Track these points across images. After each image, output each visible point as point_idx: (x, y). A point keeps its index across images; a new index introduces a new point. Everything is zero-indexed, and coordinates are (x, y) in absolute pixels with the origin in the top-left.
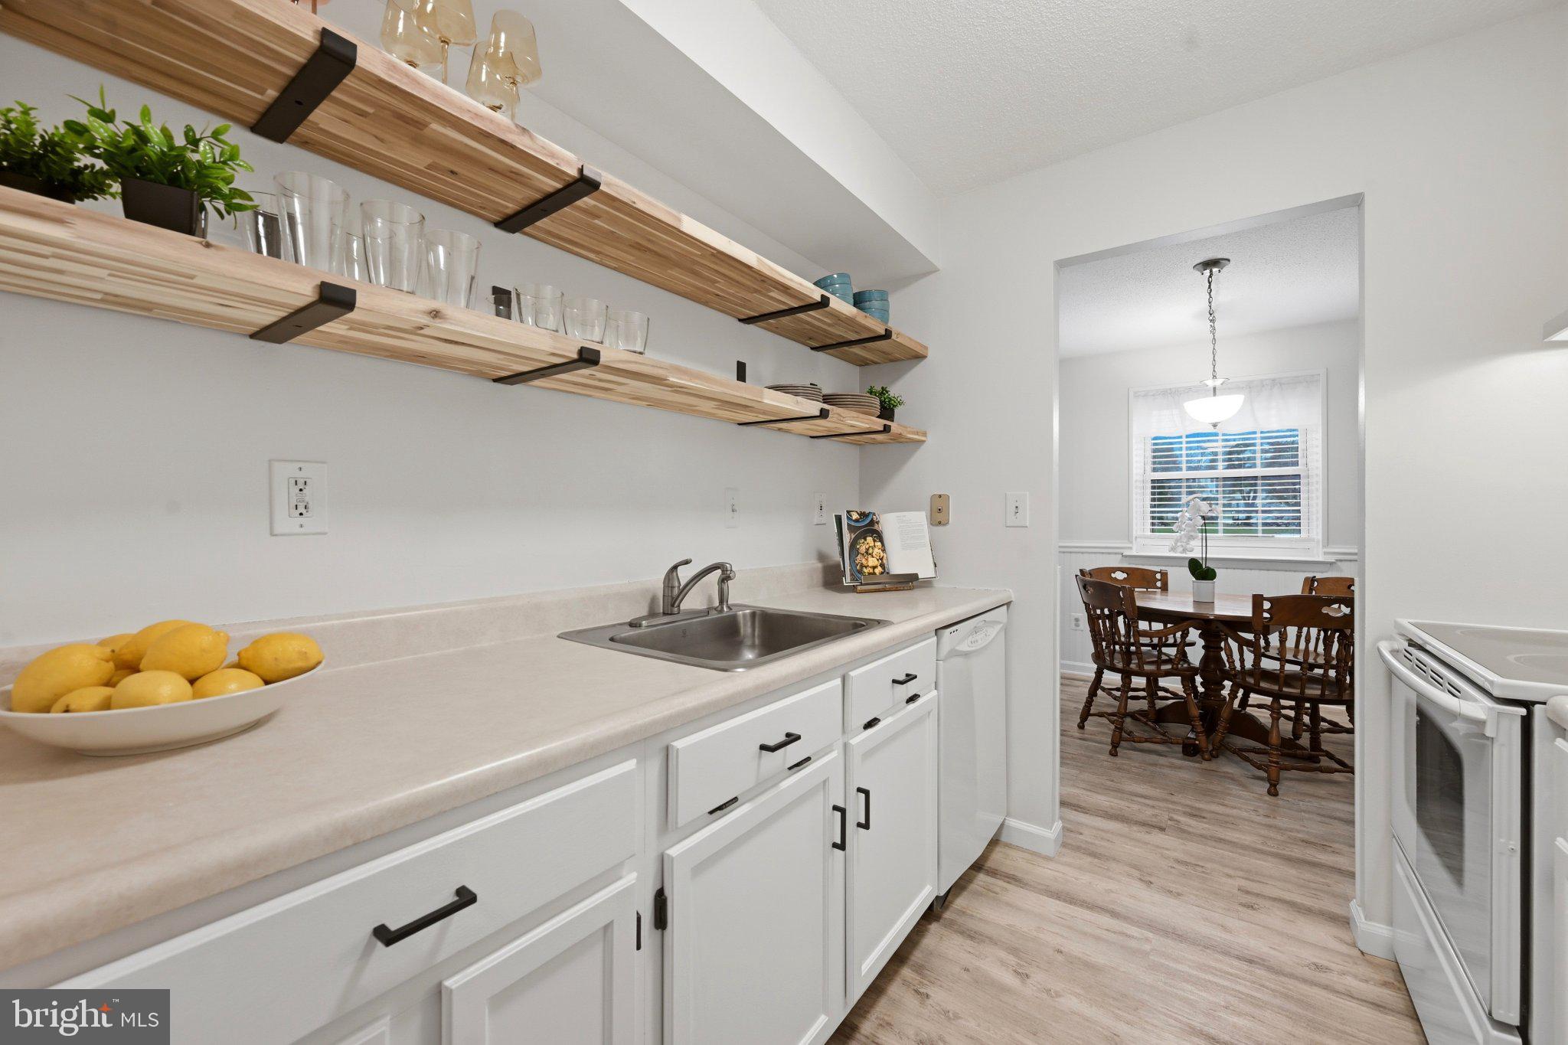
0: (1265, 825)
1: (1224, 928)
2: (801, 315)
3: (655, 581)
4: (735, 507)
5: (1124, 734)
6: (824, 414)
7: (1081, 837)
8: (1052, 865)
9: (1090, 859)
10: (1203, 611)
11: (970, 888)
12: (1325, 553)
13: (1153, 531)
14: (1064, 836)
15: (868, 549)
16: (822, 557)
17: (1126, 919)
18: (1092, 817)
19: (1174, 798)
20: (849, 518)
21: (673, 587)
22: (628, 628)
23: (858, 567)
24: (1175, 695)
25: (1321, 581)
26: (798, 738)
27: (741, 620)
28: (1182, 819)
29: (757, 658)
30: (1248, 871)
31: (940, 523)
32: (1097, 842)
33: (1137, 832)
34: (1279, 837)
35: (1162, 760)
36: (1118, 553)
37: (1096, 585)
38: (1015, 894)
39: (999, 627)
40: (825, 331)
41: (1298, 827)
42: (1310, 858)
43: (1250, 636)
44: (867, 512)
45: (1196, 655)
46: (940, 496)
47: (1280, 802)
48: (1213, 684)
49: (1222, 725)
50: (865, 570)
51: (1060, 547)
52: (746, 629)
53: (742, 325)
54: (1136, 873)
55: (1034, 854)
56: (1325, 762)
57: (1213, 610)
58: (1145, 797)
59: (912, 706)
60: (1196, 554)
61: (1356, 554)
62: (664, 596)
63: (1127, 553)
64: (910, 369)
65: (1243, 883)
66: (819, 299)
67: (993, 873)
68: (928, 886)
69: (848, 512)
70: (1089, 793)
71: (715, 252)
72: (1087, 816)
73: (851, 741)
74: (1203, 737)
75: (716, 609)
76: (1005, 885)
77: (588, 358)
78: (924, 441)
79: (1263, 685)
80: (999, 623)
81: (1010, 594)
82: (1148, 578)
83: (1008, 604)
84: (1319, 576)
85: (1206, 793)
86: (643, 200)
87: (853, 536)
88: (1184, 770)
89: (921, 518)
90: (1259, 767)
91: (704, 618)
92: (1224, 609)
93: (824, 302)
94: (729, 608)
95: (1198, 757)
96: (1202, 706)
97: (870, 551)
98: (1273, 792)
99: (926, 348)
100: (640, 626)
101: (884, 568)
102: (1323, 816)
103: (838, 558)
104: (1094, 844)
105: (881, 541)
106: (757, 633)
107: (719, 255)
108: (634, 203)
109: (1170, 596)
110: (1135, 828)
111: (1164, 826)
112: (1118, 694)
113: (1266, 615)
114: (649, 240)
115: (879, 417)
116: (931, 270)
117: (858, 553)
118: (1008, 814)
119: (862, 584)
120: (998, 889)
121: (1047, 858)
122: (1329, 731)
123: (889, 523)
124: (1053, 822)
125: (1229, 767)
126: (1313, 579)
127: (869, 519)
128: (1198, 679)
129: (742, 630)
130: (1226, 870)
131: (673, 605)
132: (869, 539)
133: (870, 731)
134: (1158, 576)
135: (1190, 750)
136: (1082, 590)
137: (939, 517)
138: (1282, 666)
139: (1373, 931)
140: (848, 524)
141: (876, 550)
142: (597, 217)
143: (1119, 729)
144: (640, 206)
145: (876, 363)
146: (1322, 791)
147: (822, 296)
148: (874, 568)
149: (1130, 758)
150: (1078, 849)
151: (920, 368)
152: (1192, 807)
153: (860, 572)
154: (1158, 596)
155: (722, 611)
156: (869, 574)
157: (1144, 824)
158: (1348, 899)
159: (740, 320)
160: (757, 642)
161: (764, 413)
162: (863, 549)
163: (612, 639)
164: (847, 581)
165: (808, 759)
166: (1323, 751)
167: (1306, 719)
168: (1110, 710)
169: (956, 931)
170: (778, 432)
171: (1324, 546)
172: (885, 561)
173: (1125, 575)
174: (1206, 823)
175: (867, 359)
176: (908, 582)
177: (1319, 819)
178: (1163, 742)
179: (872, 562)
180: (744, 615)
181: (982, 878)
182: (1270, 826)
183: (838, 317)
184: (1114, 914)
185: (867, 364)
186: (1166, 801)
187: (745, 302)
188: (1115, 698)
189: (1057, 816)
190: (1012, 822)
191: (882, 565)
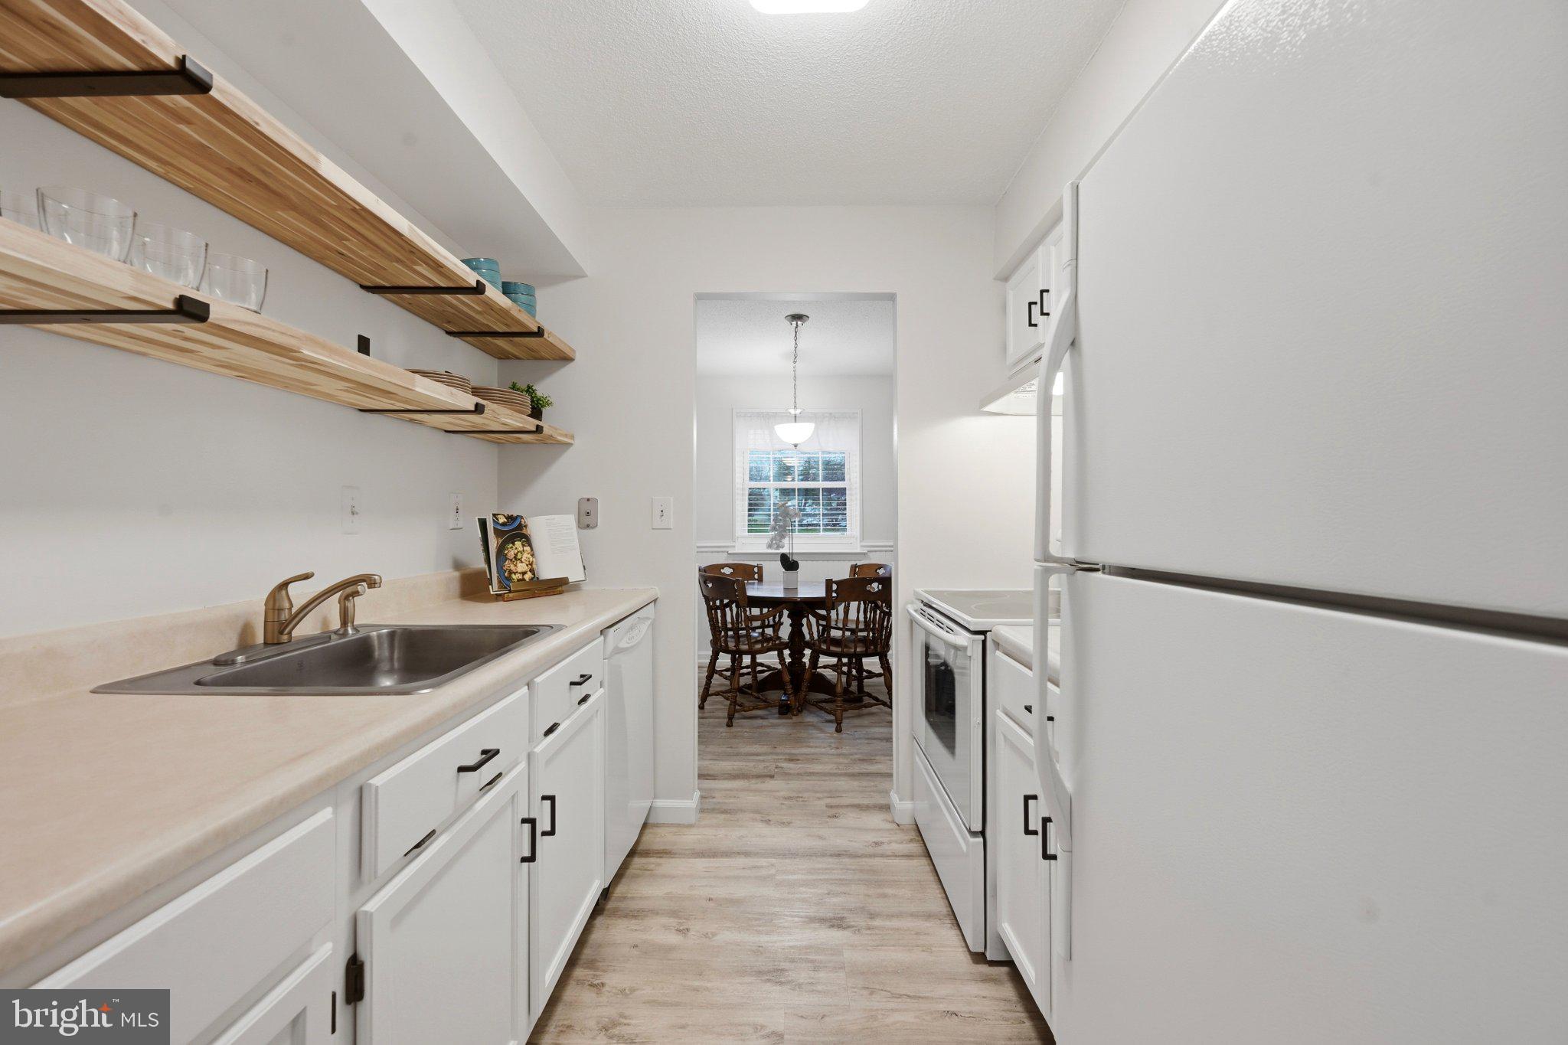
0: (837, 755)
1: (821, 838)
2: (447, 297)
3: (253, 602)
4: (356, 509)
5: (737, 707)
6: (479, 409)
7: (714, 800)
8: (694, 831)
9: (723, 816)
10: (790, 595)
11: (627, 873)
13: (749, 531)
14: (701, 803)
15: (516, 555)
16: (457, 565)
17: (756, 854)
18: (721, 782)
19: (778, 750)
20: (496, 522)
21: (280, 610)
22: (213, 667)
23: (506, 574)
24: (769, 668)
25: (861, 567)
26: (497, 752)
27: (376, 643)
28: (785, 765)
29: (396, 684)
30: (830, 791)
31: (588, 526)
32: (727, 801)
33: (754, 784)
34: (846, 761)
35: (764, 722)
36: (725, 552)
37: (713, 580)
38: (668, 866)
39: (649, 622)
40: (470, 317)
41: (855, 751)
42: (864, 771)
43: (823, 612)
44: (515, 515)
45: (785, 632)
46: (588, 500)
47: (844, 736)
48: (797, 655)
49: (805, 685)
50: (513, 576)
51: (698, 547)
52: (381, 652)
53: (363, 292)
54: (758, 817)
55: (679, 825)
56: (867, 700)
57: (797, 593)
58: (757, 755)
59: (584, 706)
60: (785, 550)
61: (892, 546)
62: (265, 621)
63: (731, 551)
64: (558, 369)
65: (828, 801)
66: (474, 284)
67: (647, 854)
68: (597, 881)
69: (494, 515)
70: (715, 762)
71: (358, 207)
72: (716, 781)
73: (536, 750)
74: (792, 698)
75: (336, 632)
76: (658, 860)
77: (190, 310)
78: (570, 445)
79: (833, 648)
80: (648, 618)
81: (656, 591)
82: (750, 572)
83: (655, 601)
84: (859, 563)
85: (798, 741)
86: (270, 124)
87: (500, 541)
88: (778, 727)
89: (571, 520)
90: (830, 713)
91: (326, 645)
92: (804, 593)
93: (479, 289)
94: (355, 629)
95: (789, 715)
96: (791, 673)
97: (519, 556)
98: (839, 730)
99: (574, 351)
100: (233, 662)
101: (534, 574)
102: (868, 739)
103: (483, 565)
104: (725, 803)
105: (530, 545)
106: (396, 655)
107: (363, 213)
108: (257, 124)
109: (765, 586)
110: (753, 781)
111: (772, 773)
112: (728, 674)
113: (834, 595)
114: (264, 172)
115: (529, 416)
116: (578, 275)
117: (507, 559)
118: (655, 797)
119: (510, 591)
120: (653, 866)
121: (691, 826)
122: (867, 677)
123: (536, 527)
124: (694, 791)
125: (810, 718)
126: (856, 566)
127: (516, 524)
128: (787, 652)
129: (377, 654)
130: (818, 795)
131: (281, 633)
132: (518, 544)
133: (551, 736)
134: (756, 570)
135: (785, 710)
136: (702, 583)
137: (587, 520)
138: (844, 633)
139: (903, 807)
140: (494, 528)
141: (525, 555)
142: (188, 122)
143: (734, 703)
144: (264, 128)
145: (517, 358)
146: (865, 721)
147: (478, 282)
148: (524, 573)
149: (743, 725)
150: (713, 810)
151: (567, 371)
152: (790, 754)
153: (509, 579)
154: (756, 586)
155: (345, 634)
156: (519, 580)
157: (758, 776)
158: (887, 792)
159: (363, 287)
160: (396, 665)
161: (406, 402)
162: (511, 554)
163: (198, 683)
164: (494, 589)
165: (500, 775)
166: (865, 692)
167: (854, 672)
168: (723, 689)
169: (620, 917)
170: (410, 424)
171: (861, 541)
172: (534, 566)
173: (731, 570)
174: (801, 764)
175: (509, 353)
176: (557, 587)
177: (866, 741)
178: (765, 708)
179: (522, 567)
180: (379, 636)
181: (637, 861)
182: (839, 755)
183: (491, 307)
184: (747, 854)
185: (508, 358)
186: (772, 753)
187: (378, 270)
188: (726, 678)
189: (696, 787)
190: (660, 803)
191: (532, 571)
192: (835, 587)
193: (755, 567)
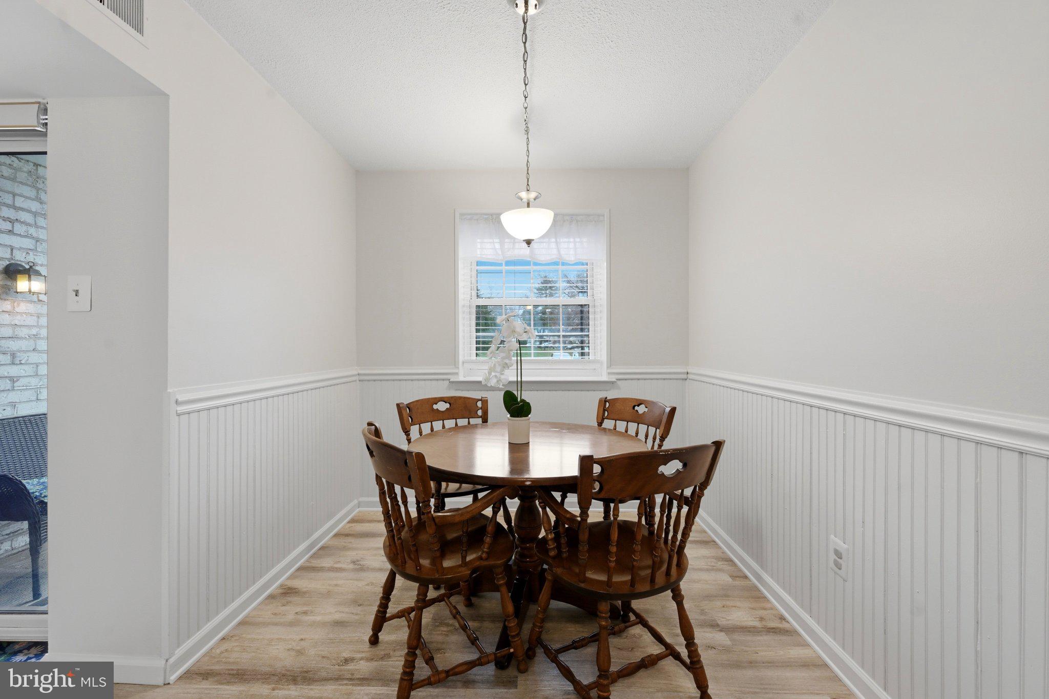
12: (609, 373)
134: (479, 404)
173: (448, 406)
192: (597, 469)
193: (479, 400)
